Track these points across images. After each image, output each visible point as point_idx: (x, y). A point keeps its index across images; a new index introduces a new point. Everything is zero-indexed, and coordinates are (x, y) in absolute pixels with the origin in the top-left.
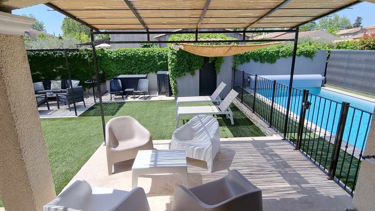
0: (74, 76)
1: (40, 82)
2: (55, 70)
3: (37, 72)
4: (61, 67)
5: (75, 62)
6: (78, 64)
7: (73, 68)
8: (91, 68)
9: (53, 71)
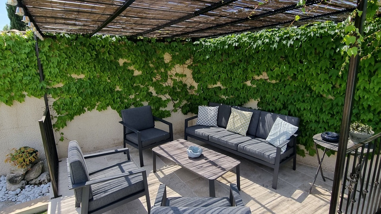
0: (290, 107)
1: (213, 108)
2: (249, 83)
3: (219, 84)
4: (264, 76)
5: (301, 62)
6: (312, 70)
7: (294, 83)
8: (356, 89)
9: (244, 85)
